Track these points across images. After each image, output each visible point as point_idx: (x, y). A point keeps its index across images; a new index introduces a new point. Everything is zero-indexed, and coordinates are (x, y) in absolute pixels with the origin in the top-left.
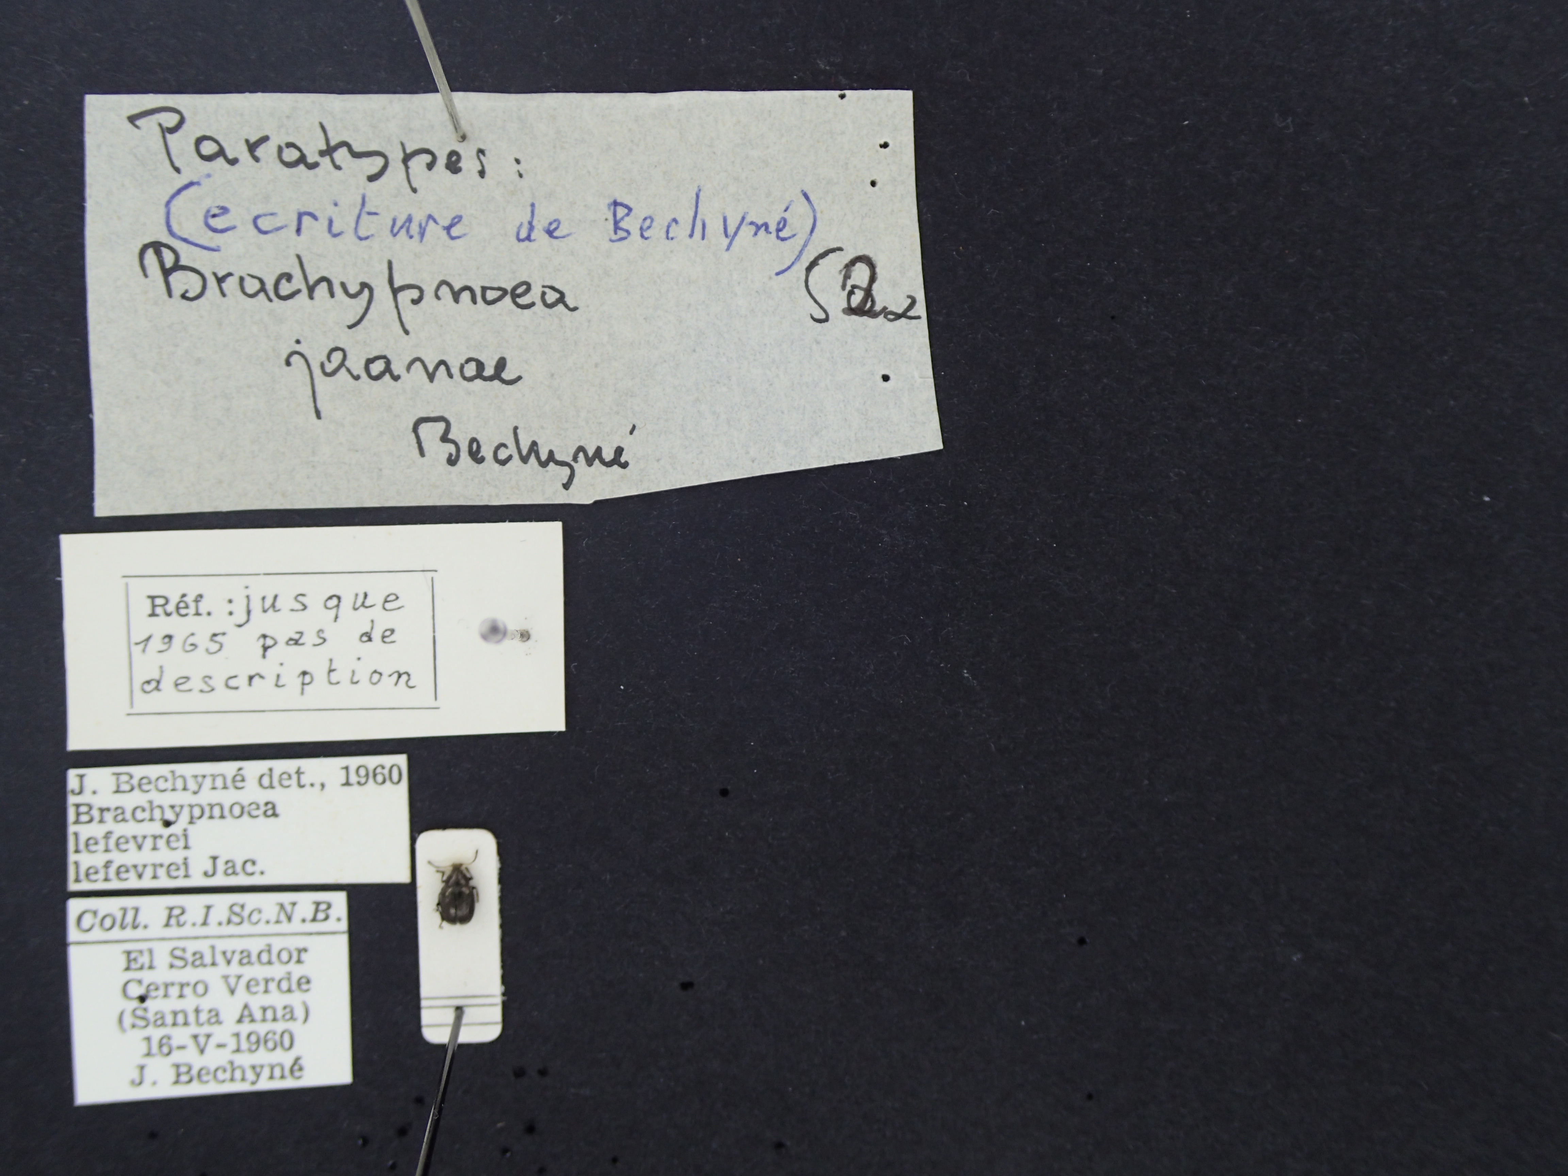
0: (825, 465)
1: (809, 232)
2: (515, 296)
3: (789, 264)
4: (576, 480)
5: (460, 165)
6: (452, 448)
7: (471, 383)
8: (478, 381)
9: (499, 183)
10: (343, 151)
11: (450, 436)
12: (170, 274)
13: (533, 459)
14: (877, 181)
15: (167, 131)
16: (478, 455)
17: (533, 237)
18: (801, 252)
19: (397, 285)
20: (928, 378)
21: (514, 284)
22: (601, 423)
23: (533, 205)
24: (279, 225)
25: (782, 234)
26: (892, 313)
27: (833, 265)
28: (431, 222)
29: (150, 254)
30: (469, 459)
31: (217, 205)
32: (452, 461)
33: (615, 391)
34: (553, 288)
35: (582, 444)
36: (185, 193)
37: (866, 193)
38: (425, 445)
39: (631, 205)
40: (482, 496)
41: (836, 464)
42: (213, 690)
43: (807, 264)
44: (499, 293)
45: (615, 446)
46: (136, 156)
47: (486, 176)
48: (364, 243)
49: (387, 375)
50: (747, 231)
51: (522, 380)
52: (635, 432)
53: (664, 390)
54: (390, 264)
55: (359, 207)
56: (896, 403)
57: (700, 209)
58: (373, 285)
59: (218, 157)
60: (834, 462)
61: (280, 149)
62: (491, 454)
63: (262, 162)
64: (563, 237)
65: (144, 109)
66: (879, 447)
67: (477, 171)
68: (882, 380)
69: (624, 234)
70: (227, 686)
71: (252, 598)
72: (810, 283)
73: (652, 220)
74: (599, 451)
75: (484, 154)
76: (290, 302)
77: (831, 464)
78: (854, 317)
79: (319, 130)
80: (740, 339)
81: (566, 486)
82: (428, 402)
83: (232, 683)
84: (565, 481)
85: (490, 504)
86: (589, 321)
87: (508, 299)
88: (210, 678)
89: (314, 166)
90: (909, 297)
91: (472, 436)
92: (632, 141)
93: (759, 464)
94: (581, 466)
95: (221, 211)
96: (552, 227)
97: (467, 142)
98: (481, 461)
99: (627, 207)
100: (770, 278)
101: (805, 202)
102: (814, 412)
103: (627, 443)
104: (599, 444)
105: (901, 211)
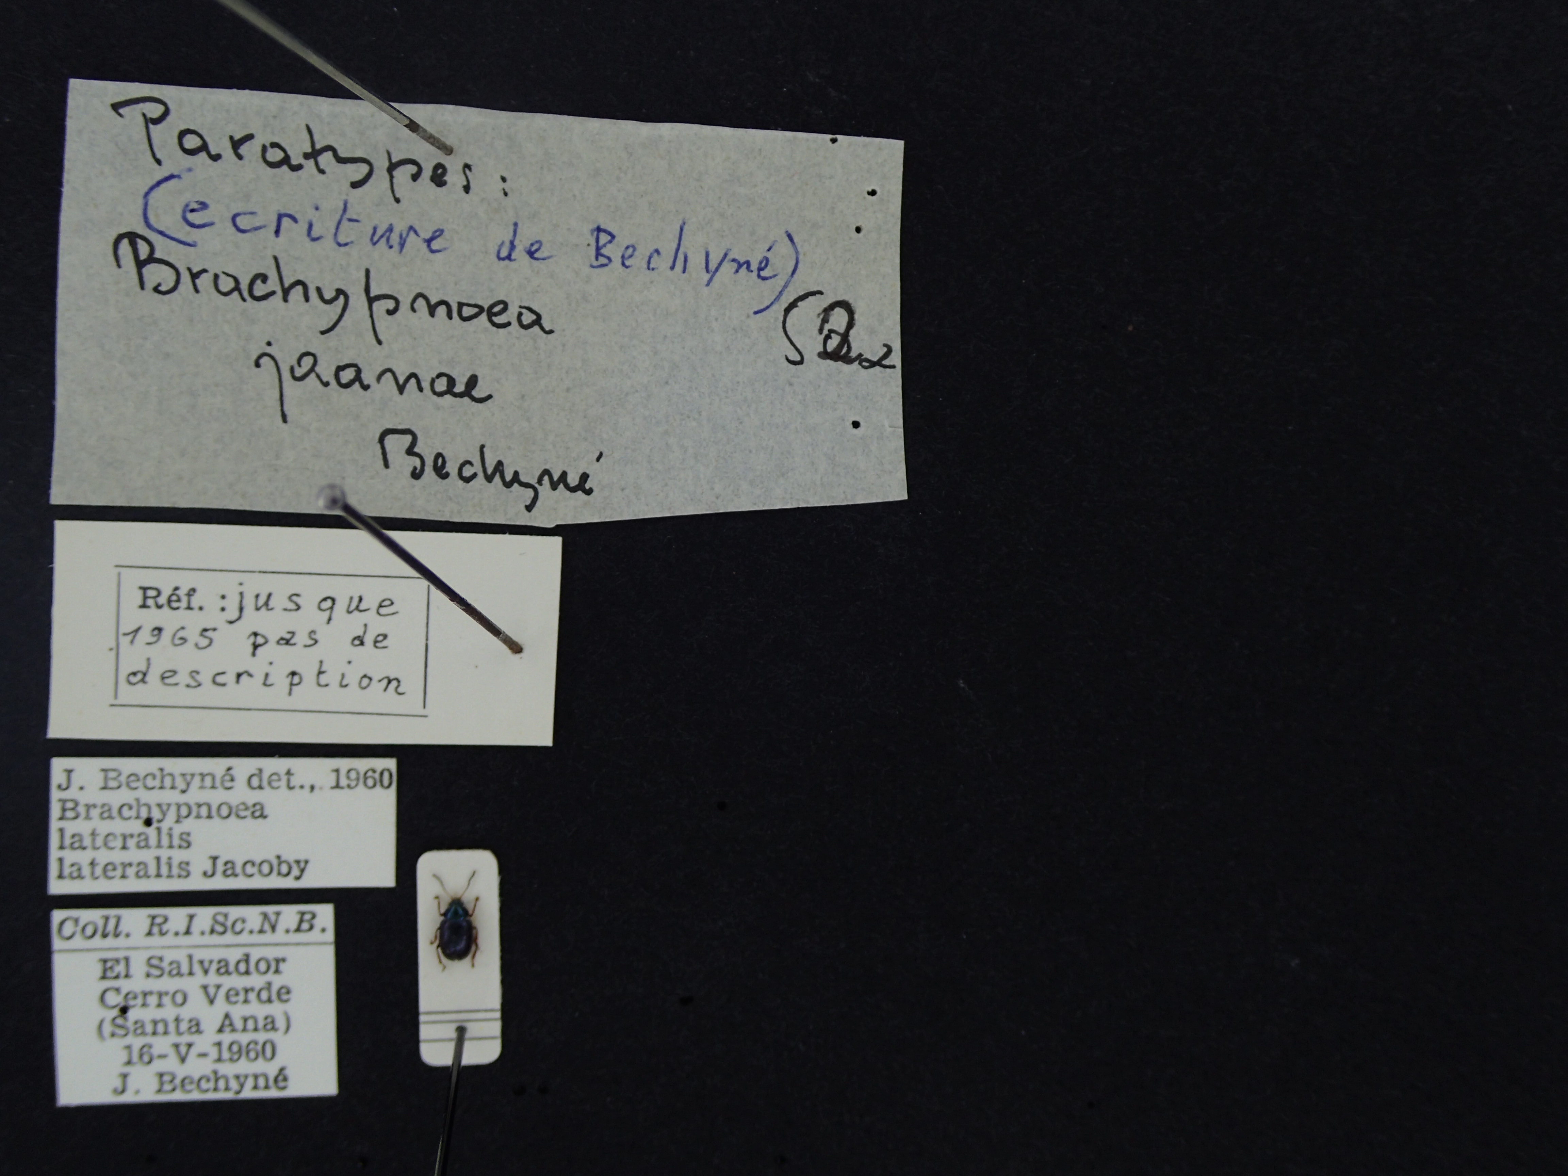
0: (789, 506)
1: (790, 273)
2: (491, 315)
3: (768, 304)
4: (538, 503)
6: (417, 462)
7: (440, 398)
8: (448, 397)
9: (483, 200)
10: (329, 154)
11: (416, 450)
12: (144, 265)
13: (497, 479)
14: (862, 228)
15: (150, 122)
16: (443, 471)
17: (513, 257)
18: (781, 293)
19: (372, 294)
20: (898, 427)
21: (491, 302)
22: (568, 448)
23: (516, 224)
24: (258, 224)
25: (763, 274)
26: (867, 360)
27: (811, 309)
28: (412, 234)
29: (125, 244)
30: (433, 473)
31: (196, 200)
32: (416, 475)
33: (585, 417)
34: (530, 309)
35: (547, 467)
36: (164, 185)
37: (851, 239)
38: (390, 457)
39: (615, 232)
40: (444, 511)
41: (800, 506)
42: (199, 685)
43: (786, 305)
44: (476, 310)
45: (581, 472)
46: (117, 145)
47: (471, 191)
48: (342, 249)
49: (357, 383)
50: (728, 268)
51: (492, 399)
52: (602, 460)
53: (633, 419)
54: (368, 272)
55: (340, 212)
56: (864, 451)
57: (682, 242)
58: (349, 293)
59: (201, 151)
60: (799, 504)
61: (264, 149)
62: (456, 471)
63: (245, 161)
64: (544, 259)
65: (129, 97)
66: (844, 493)
67: (462, 186)
68: (852, 426)
69: (605, 261)
70: (214, 682)
71: (245, 595)
72: (787, 325)
73: (634, 249)
74: (564, 475)
75: (470, 170)
76: (263, 303)
77: (795, 506)
78: (829, 362)
79: (305, 132)
80: (713, 375)
81: (529, 508)
82: (396, 414)
83: (220, 679)
84: (528, 503)
85: (451, 520)
86: (564, 345)
87: (484, 317)
88: (197, 673)
89: (299, 167)
90: (885, 345)
91: (437, 452)
92: (620, 168)
93: (723, 501)
94: (545, 489)
95: (200, 206)
96: (533, 249)
97: (452, 156)
98: (445, 476)
99: (610, 234)
100: (748, 316)
101: (789, 242)
102: (782, 453)
103: (593, 470)
104: (565, 469)
105: (883, 259)
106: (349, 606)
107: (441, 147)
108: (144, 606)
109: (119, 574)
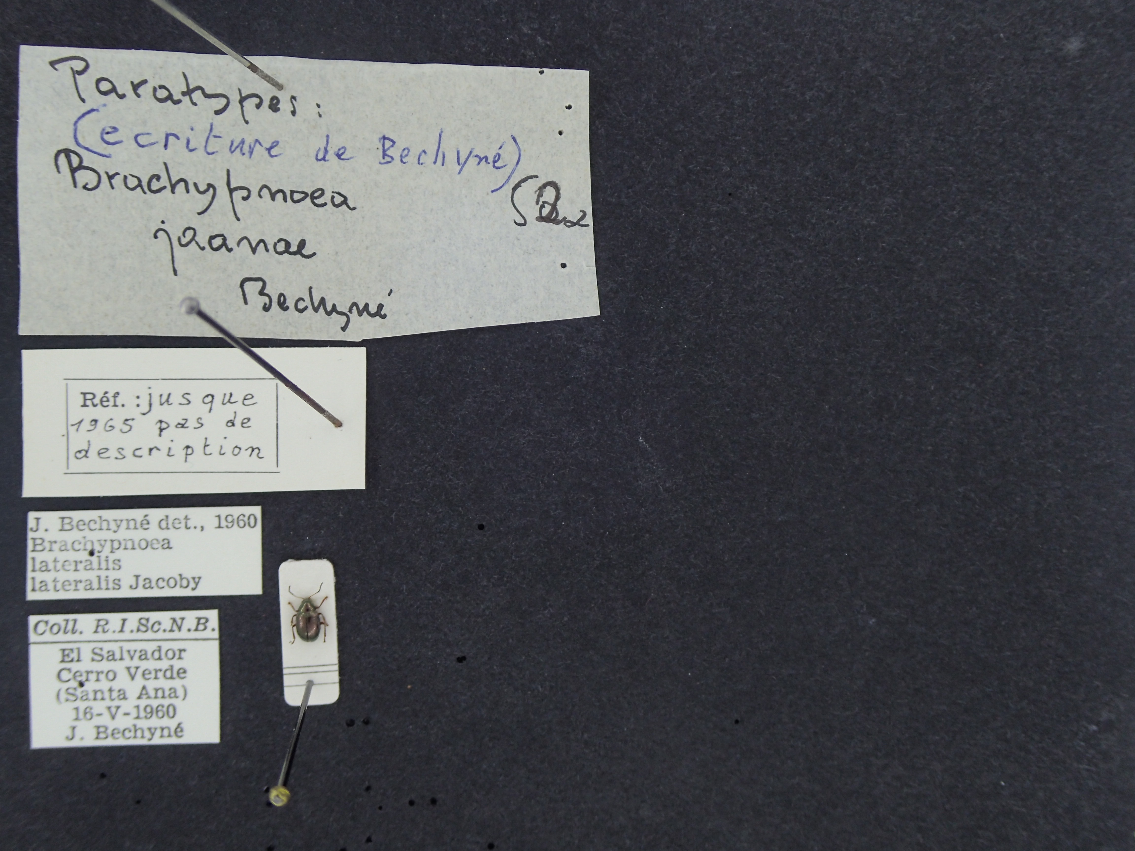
0: (519, 322)
1: (515, 164)
2: (313, 198)
3: (501, 185)
4: (350, 325)
5: (279, 106)
6: (266, 300)
7: (281, 256)
8: (286, 255)
9: (305, 120)
10: (199, 92)
11: (265, 292)
12: (76, 172)
13: (321, 309)
14: (563, 131)
15: (76, 73)
16: (284, 305)
17: (327, 159)
18: (509, 177)
19: (232, 187)
20: (592, 266)
21: (313, 190)
22: (368, 287)
23: (328, 136)
24: (152, 141)
25: (497, 165)
26: (569, 222)
27: (530, 188)
28: (257, 144)
29: (62, 156)
30: (278, 307)
31: (110, 126)
32: (266, 308)
33: (379, 266)
34: (339, 194)
35: (355, 301)
36: (87, 116)
37: (555, 139)
38: (247, 296)
39: (395, 140)
40: (286, 333)
42: (124, 457)
43: (513, 186)
44: (303, 195)
45: (378, 303)
46: (54, 89)
47: (297, 115)
48: (210, 156)
49: (224, 247)
50: (473, 161)
51: (316, 255)
52: (391, 295)
53: (412, 266)
54: (228, 171)
55: (208, 132)
56: (570, 283)
57: (441, 144)
58: (216, 186)
59: (112, 92)
60: (526, 321)
61: (155, 90)
62: (293, 305)
63: (142, 98)
64: (348, 159)
65: (61, 57)
66: (557, 311)
67: (290, 111)
68: (561, 267)
69: (389, 159)
70: (134, 455)
71: (153, 395)
72: (514, 199)
73: (409, 151)
74: (367, 305)
75: (296, 100)
76: (158, 194)
77: (524, 322)
78: (543, 223)
79: (182, 77)
80: (465, 235)
81: (344, 329)
82: (251, 268)
83: (138, 453)
84: (343, 326)
86: (363, 218)
87: (308, 200)
88: (123, 449)
89: (179, 102)
90: (581, 211)
91: (280, 292)
92: (397, 96)
93: (475, 320)
94: (354, 316)
95: (113, 130)
96: (340, 152)
97: (283, 91)
98: (286, 309)
99: (392, 141)
100: (488, 194)
101: (514, 143)
102: (514, 287)
103: (386, 301)
104: (367, 302)
105: (578, 152)
106: (223, 401)
107: (275, 84)
108: (85, 405)
109: (67, 385)
